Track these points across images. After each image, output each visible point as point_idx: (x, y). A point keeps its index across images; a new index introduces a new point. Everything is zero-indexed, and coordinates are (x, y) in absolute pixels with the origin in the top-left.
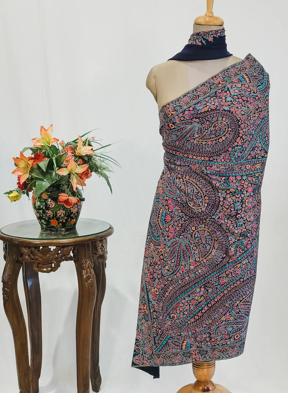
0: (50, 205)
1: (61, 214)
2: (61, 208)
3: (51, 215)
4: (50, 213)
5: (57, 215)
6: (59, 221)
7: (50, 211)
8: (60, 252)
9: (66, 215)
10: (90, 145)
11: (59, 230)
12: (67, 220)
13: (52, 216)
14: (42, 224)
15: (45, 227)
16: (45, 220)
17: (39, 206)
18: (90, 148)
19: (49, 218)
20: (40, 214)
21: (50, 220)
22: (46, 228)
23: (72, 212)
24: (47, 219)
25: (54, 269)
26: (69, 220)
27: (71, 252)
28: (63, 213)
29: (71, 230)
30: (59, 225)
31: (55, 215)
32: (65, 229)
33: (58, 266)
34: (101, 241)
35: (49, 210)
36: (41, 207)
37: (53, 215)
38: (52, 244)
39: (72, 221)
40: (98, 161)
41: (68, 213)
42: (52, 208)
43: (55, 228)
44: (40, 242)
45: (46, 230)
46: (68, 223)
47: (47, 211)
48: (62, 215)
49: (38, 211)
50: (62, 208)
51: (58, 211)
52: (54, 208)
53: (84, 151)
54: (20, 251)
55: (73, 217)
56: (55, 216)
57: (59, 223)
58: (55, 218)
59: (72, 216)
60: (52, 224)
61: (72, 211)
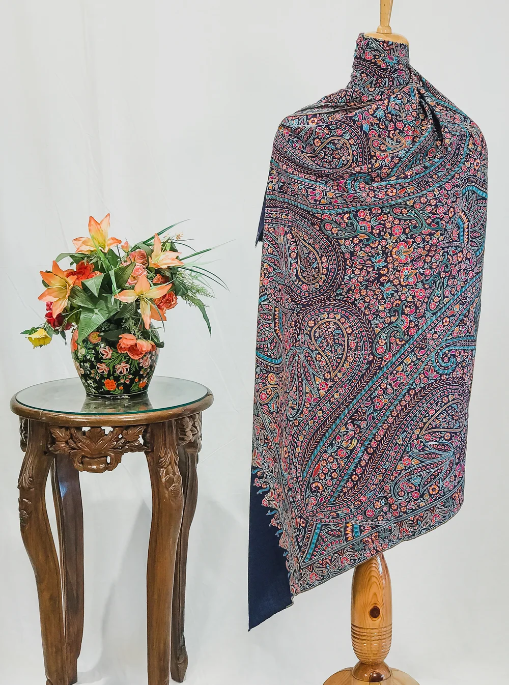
0: (103, 355)
1: (123, 369)
2: (123, 359)
3: (106, 371)
4: (103, 368)
5: (114, 372)
6: (119, 383)
7: (104, 365)
8: (120, 436)
9: (132, 372)
10: (173, 250)
11: (119, 397)
12: (132, 381)
13: (106, 373)
14: (88, 386)
15: (95, 393)
16: (95, 381)
17: (85, 356)
18: (174, 254)
19: (102, 377)
20: (85, 369)
21: (103, 381)
22: (97, 394)
23: (142, 367)
24: (98, 379)
25: (110, 467)
26: (137, 379)
27: (141, 436)
28: (127, 369)
29: (139, 397)
30: (118, 388)
31: (112, 372)
32: (129, 396)
33: (117, 460)
34: (192, 417)
35: (101, 363)
36: (88, 357)
37: (109, 371)
38: (106, 423)
39: (141, 382)
40: (187, 278)
41: (135, 367)
42: (106, 359)
43: (112, 394)
44: (86, 419)
45: (96, 397)
46: (135, 386)
47: (98, 365)
48: (124, 371)
49: (82, 364)
50: (125, 359)
51: (118, 364)
52: (110, 359)
53: (163, 260)
54: (51, 433)
55: (143, 375)
56: (112, 374)
57: (118, 386)
58: (112, 377)
59: (141, 373)
60: (106, 388)
61: (141, 365)
